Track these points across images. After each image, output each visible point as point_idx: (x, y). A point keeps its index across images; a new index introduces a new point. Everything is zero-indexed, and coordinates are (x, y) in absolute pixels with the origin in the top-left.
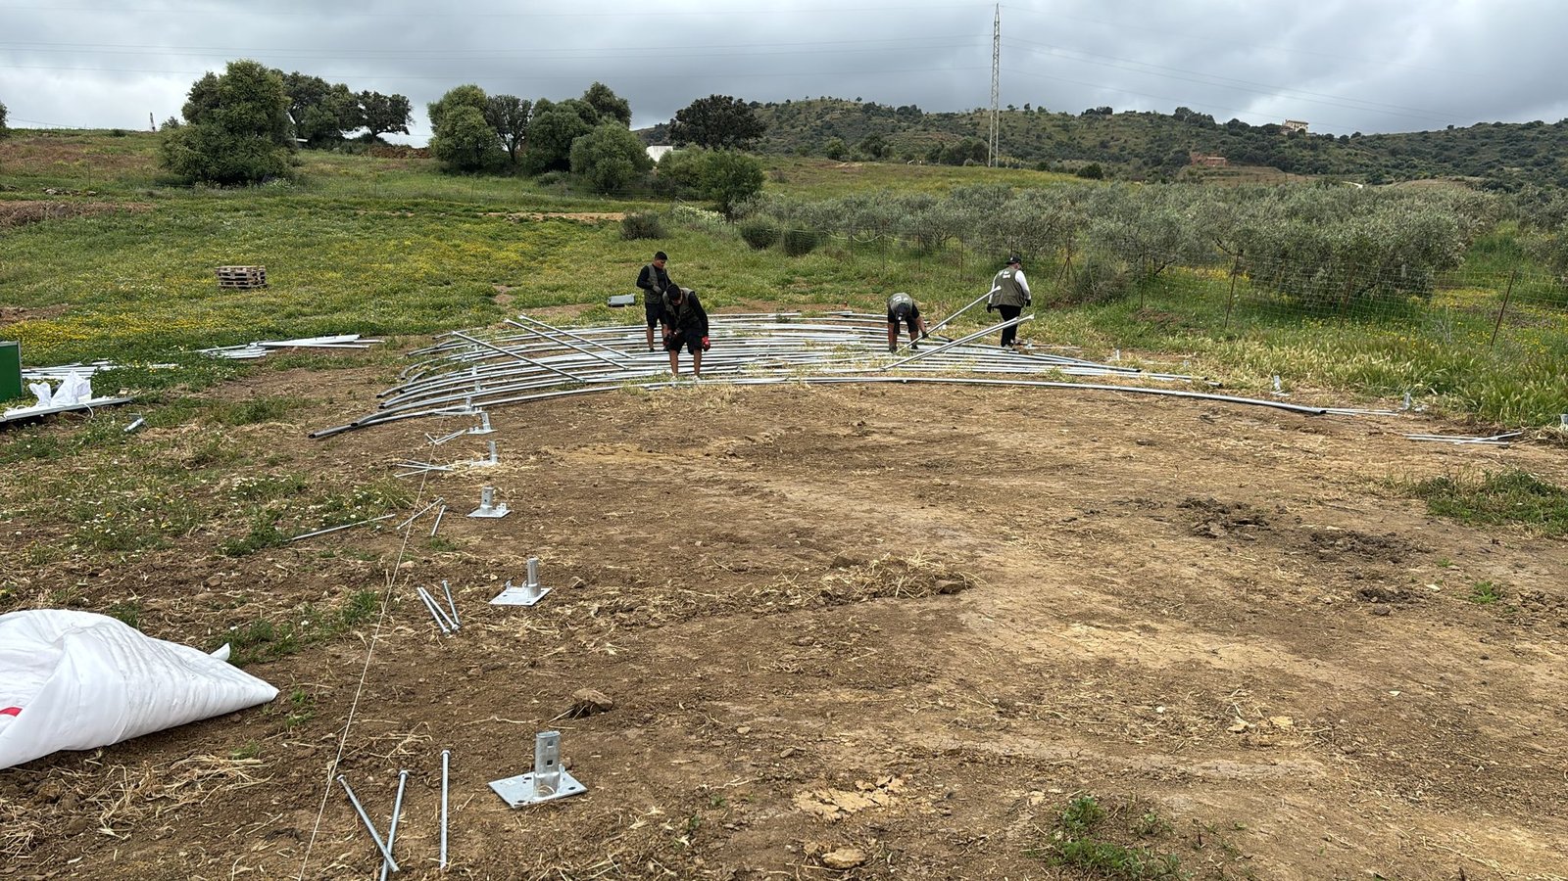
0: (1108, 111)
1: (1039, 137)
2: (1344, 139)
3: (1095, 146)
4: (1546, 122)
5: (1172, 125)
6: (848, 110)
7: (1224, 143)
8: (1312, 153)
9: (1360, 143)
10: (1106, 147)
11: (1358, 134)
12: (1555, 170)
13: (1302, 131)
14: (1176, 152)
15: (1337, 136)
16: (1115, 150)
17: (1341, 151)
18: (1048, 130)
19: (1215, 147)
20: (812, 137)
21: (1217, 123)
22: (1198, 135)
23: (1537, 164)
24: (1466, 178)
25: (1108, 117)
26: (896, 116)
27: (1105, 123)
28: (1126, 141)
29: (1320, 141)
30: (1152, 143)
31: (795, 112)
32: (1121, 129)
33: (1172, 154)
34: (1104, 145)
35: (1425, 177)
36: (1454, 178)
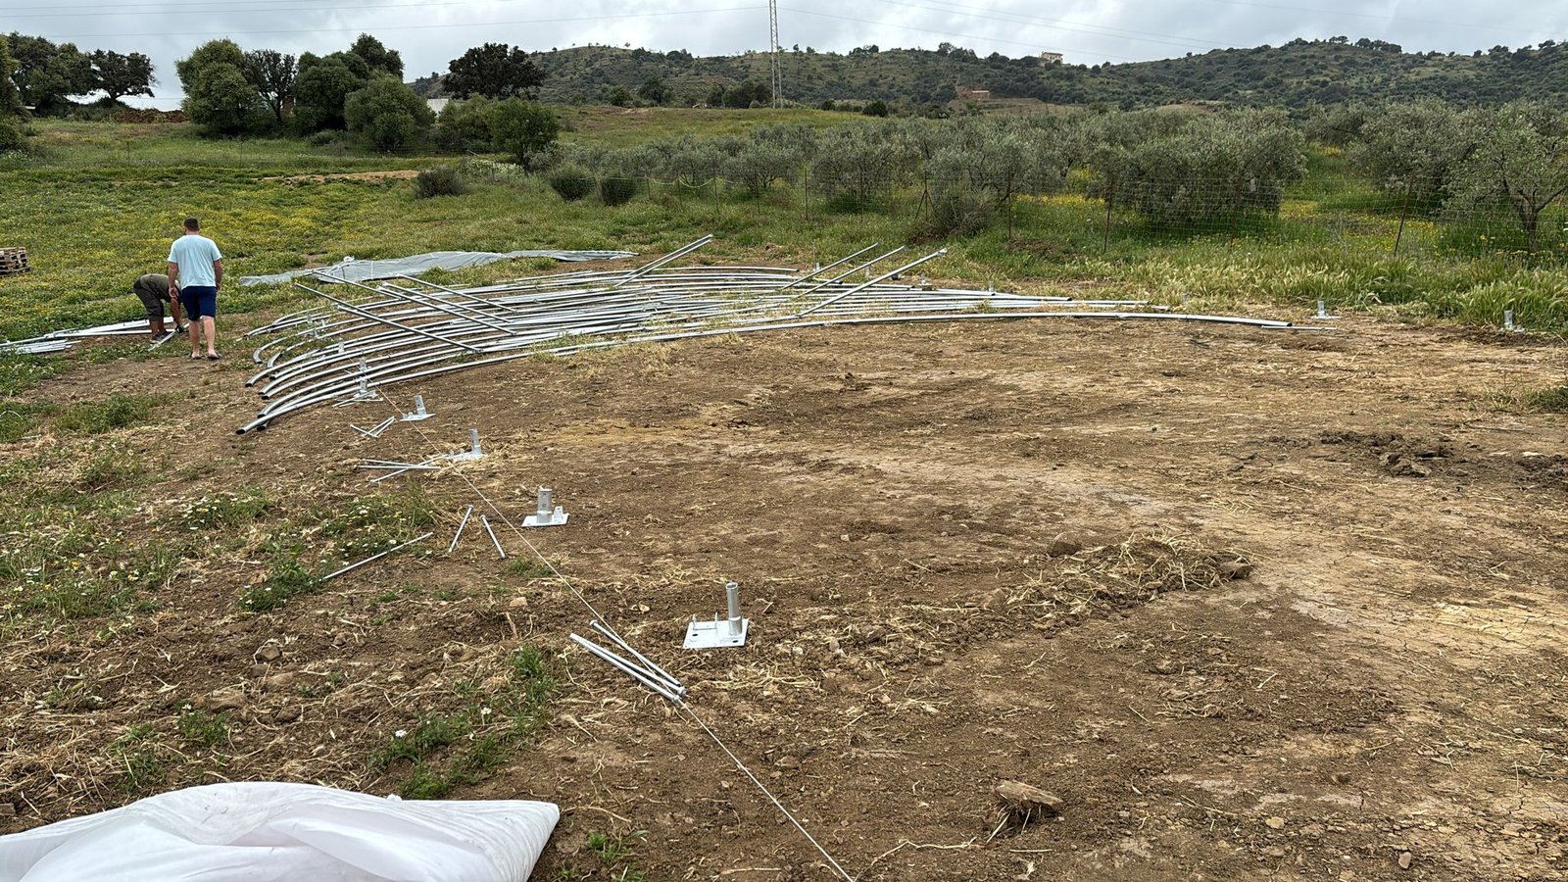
0: (875, 49)
1: (810, 78)
2: (1096, 68)
3: (864, 85)
4: (1273, 47)
5: (936, 61)
6: (618, 57)
7: (986, 76)
8: (1068, 83)
9: (1111, 72)
10: (875, 85)
11: (1107, 64)
12: (1283, 91)
13: (1058, 62)
14: (943, 88)
15: (1090, 66)
16: (884, 88)
17: (1094, 80)
18: (819, 71)
19: (979, 81)
20: (583, 86)
21: (979, 56)
22: (962, 69)
23: (1267, 86)
24: (1207, 102)
25: (875, 55)
26: (667, 61)
27: (873, 61)
28: (894, 79)
29: (1075, 72)
30: (919, 79)
31: (563, 60)
32: (889, 66)
33: (938, 90)
34: (873, 83)
35: (1172, 103)
36: (1197, 102)
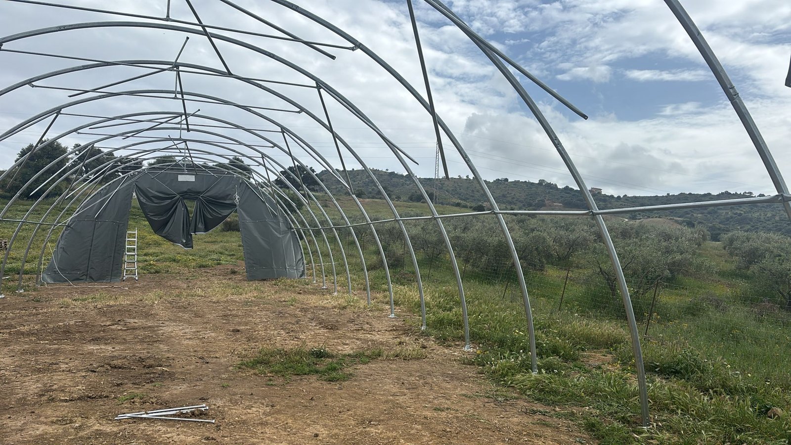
0: (506, 180)
1: (473, 191)
2: (619, 197)
3: (500, 196)
4: (713, 194)
5: (537, 188)
6: (382, 175)
7: (562, 197)
8: (604, 203)
9: (627, 200)
10: (505, 197)
11: (625, 195)
12: (717, 216)
13: (600, 193)
14: (539, 201)
15: (616, 196)
16: (510, 199)
17: (617, 203)
18: (477, 188)
19: (558, 199)
20: (363, 187)
21: (559, 187)
22: (549, 193)
23: (709, 213)
24: (675, 218)
25: (506, 183)
26: (405, 178)
27: (504, 186)
28: (515, 195)
29: (608, 198)
30: (527, 196)
31: (356, 174)
32: (512, 189)
33: (536, 201)
34: (504, 196)
35: (656, 217)
36: (669, 218)
